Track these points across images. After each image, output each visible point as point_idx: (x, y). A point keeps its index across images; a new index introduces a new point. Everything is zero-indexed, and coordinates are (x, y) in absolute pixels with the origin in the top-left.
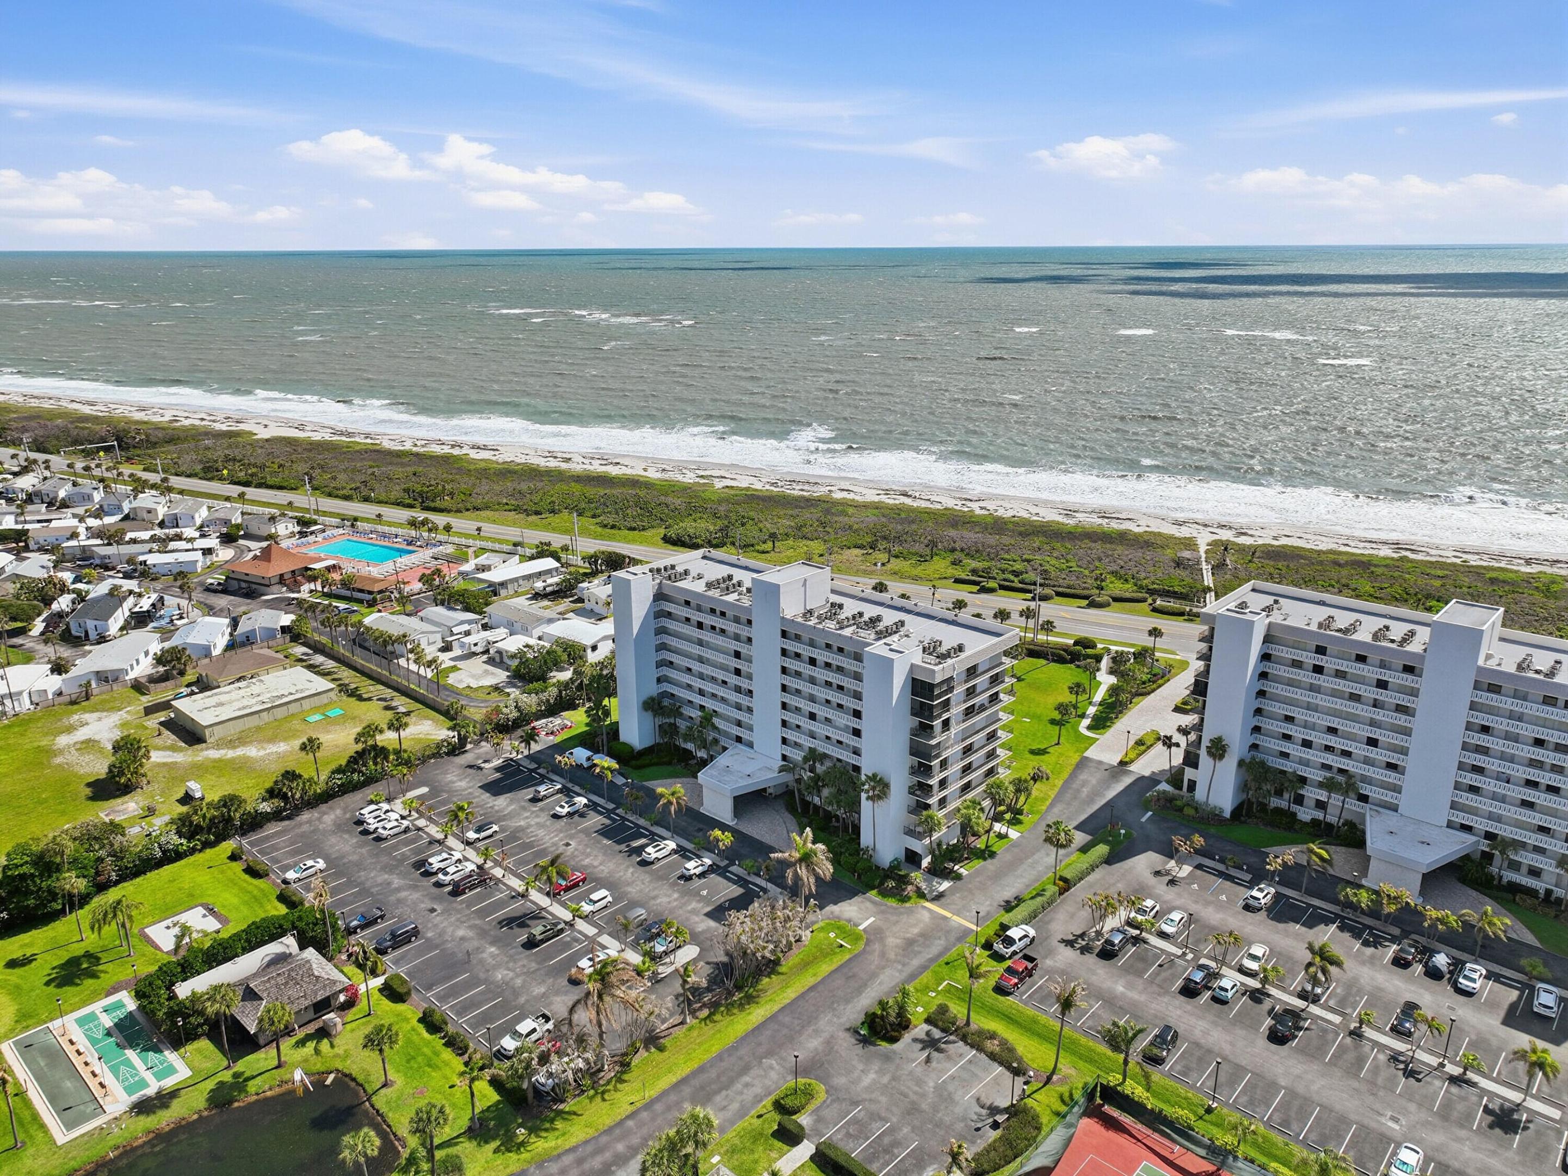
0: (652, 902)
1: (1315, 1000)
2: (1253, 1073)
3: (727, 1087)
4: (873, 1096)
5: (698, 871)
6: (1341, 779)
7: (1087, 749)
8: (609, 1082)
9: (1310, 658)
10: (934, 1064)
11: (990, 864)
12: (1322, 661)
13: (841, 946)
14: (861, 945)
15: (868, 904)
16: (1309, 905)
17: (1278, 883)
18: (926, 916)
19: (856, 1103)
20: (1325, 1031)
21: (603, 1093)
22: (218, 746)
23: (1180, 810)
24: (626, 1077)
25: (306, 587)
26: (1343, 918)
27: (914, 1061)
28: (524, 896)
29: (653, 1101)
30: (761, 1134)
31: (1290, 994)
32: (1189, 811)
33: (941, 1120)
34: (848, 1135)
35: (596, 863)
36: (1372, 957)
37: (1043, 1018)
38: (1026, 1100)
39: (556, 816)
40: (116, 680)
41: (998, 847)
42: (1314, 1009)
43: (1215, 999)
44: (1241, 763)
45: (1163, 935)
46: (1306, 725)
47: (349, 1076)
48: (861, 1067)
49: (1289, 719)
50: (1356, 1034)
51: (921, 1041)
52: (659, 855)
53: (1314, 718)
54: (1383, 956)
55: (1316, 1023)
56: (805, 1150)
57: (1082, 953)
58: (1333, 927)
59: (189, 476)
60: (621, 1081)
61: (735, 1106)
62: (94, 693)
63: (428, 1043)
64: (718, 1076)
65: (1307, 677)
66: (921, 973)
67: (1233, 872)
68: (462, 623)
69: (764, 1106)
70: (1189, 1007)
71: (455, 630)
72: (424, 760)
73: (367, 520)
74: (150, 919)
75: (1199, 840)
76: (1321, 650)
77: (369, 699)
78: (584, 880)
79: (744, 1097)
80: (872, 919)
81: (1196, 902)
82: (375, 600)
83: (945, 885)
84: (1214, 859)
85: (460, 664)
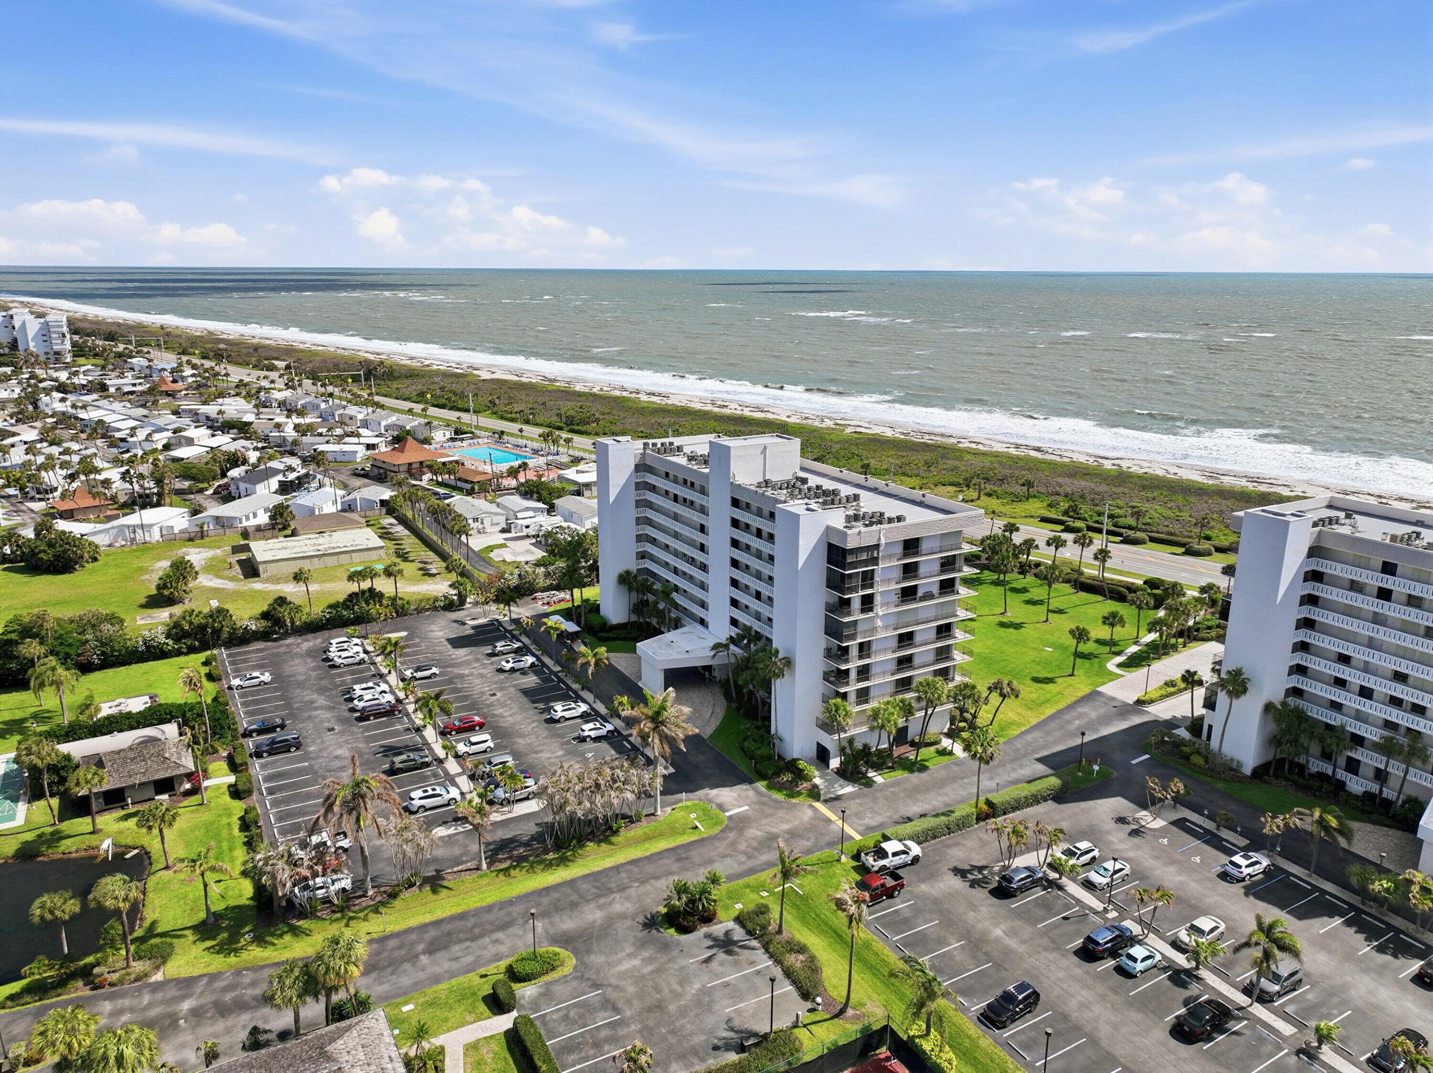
0: (534, 755)
1: (1264, 999)
2: (1125, 1067)
3: (473, 939)
4: (622, 983)
5: (593, 734)
6: (1403, 740)
7: (1103, 683)
8: (361, 911)
9: (1374, 580)
10: (714, 965)
11: (916, 778)
12: (1389, 582)
13: (696, 827)
14: (717, 830)
15: (751, 793)
16: (1315, 888)
17: (1280, 854)
18: (809, 813)
19: (596, 986)
20: (1261, 1040)
21: (352, 918)
22: (267, 581)
23: (1187, 758)
24: (382, 909)
25: (427, 477)
26: (1359, 911)
27: (692, 957)
28: (418, 730)
29: (393, 935)
30: (474, 994)
31: (1234, 986)
32: (1197, 760)
33: (682, 1027)
34: (566, 1018)
35: (506, 714)
36: (1384, 967)
37: (878, 945)
38: (796, 1030)
39: (501, 671)
40: (231, 527)
41: (935, 763)
42: (1259, 1011)
43: (1120, 970)
44: (1269, 707)
45: (1089, 885)
46: (1366, 668)
47: (147, 853)
48: (630, 949)
49: (1344, 659)
50: (1308, 1054)
51: (715, 939)
52: (567, 714)
53: (1376, 659)
54: (1402, 969)
55: (1254, 1028)
56: (505, 1022)
57: (972, 886)
58: (1338, 921)
59: (405, 400)
60: (377, 911)
61: (470, 959)
62: (210, 533)
63: (231, 837)
64: (474, 927)
65: (1369, 604)
66: (764, 870)
67: (1225, 834)
68: (527, 509)
69: (497, 967)
70: (1078, 971)
71: (520, 515)
72: (419, 611)
73: (512, 435)
74: (105, 699)
75: (1178, 785)
76: (1389, 569)
77: (413, 561)
78: (481, 725)
79: (485, 952)
80: (747, 808)
81: (1156, 858)
82: (473, 489)
83: (849, 789)
84: (1202, 814)
85: (509, 543)
